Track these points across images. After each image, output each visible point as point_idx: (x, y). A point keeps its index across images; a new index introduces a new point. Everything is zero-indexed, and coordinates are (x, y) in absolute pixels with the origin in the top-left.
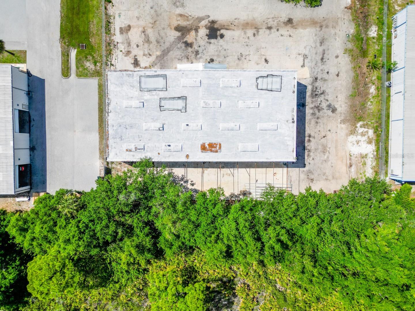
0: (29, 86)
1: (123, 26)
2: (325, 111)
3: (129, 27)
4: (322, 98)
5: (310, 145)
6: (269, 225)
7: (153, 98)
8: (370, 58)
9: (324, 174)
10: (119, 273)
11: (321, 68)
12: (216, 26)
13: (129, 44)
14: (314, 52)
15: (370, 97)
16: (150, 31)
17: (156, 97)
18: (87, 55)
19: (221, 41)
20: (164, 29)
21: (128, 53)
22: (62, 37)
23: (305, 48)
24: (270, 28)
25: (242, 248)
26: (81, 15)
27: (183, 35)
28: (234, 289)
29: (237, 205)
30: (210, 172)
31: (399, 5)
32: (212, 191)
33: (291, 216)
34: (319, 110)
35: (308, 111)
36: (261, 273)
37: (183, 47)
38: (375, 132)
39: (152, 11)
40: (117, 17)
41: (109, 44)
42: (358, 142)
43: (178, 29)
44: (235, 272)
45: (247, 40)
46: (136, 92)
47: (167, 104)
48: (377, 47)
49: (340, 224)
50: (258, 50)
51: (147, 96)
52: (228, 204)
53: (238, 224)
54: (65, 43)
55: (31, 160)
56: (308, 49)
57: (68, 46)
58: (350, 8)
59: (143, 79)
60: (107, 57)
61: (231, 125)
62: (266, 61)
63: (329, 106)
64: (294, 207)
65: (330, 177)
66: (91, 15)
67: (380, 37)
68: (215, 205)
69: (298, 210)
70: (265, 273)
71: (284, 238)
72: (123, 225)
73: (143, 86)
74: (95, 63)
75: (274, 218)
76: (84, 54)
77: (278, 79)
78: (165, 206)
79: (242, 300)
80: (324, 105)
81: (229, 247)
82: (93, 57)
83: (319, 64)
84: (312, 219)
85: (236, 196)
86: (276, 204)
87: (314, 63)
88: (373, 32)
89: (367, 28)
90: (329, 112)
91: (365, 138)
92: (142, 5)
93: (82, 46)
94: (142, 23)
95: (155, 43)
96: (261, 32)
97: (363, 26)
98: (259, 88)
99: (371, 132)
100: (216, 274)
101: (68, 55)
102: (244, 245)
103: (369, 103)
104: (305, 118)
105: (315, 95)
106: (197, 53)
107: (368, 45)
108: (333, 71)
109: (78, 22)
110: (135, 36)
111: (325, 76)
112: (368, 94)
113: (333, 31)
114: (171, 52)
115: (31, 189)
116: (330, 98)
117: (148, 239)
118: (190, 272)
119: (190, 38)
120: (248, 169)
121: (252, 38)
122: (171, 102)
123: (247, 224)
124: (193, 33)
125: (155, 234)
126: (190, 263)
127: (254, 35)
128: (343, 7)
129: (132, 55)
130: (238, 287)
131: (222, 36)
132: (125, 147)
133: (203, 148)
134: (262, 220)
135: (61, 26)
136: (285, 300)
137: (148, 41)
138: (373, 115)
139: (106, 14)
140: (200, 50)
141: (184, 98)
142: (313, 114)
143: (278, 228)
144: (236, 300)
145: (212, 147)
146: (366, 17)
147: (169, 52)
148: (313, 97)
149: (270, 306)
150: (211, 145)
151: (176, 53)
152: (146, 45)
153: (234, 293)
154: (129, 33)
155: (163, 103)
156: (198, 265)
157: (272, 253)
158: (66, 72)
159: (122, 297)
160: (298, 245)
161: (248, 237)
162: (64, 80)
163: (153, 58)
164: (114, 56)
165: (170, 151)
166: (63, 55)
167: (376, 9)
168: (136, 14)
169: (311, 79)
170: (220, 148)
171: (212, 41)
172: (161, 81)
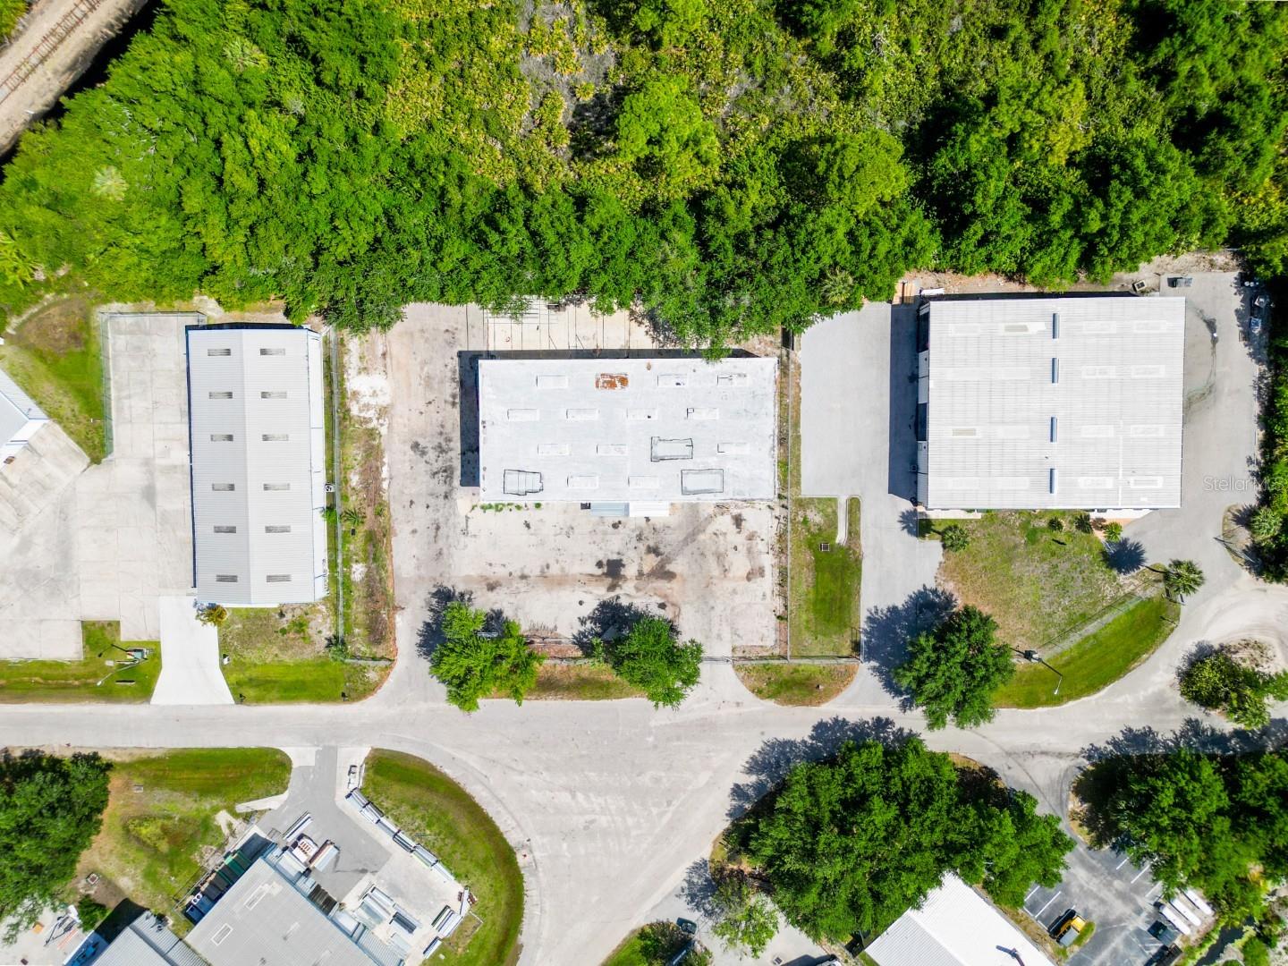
0: (916, 482)
1: (759, 580)
2: (430, 446)
3: (748, 579)
4: (436, 466)
5: (452, 388)
6: (518, 256)
7: (703, 459)
8: (362, 530)
9: (427, 340)
10: (766, 167)
11: (439, 514)
12: (609, 580)
13: (749, 551)
14: (450, 540)
15: (358, 468)
16: (716, 572)
17: (698, 460)
18: (819, 535)
19: (602, 556)
20: (693, 575)
21: (751, 537)
22: (858, 562)
23: (466, 546)
24: (523, 577)
25: (559, 219)
26: (828, 598)
27: (661, 566)
28: (572, 140)
29: (568, 289)
30: (615, 344)
31: (320, 611)
32: (609, 310)
33: (484, 273)
34: (440, 446)
35: (457, 445)
36: (528, 169)
37: (661, 546)
38: (349, 410)
39: (712, 603)
40: (769, 594)
41: (782, 552)
42: (374, 394)
43: (670, 576)
44: (572, 169)
45: (560, 559)
46: (730, 467)
47: (682, 449)
48: (352, 547)
49: (408, 261)
50: (542, 543)
51: (713, 462)
52: (584, 288)
53: (567, 259)
54: (854, 552)
55: (917, 359)
56: (462, 544)
57: (850, 548)
58: (396, 608)
59: (718, 487)
60: (786, 531)
61: (580, 418)
62: (528, 526)
63: (423, 453)
64: (479, 287)
65: (417, 335)
66: (811, 596)
67: (347, 562)
68: (603, 290)
69: (473, 282)
70: (521, 170)
71: (493, 237)
72: (748, 254)
73: (719, 477)
74: (805, 521)
75: (510, 268)
76: (825, 534)
77: (508, 488)
78: (681, 287)
79: (560, 119)
80: (432, 455)
81: (580, 220)
82: (808, 530)
83: (441, 520)
84: (451, 266)
85: (572, 302)
86: (508, 291)
87: (451, 522)
88: (358, 571)
89: (369, 577)
90: (422, 443)
91: (364, 400)
92: (728, 611)
93: (826, 548)
94: (729, 585)
95: (707, 553)
96: (537, 572)
97: (374, 580)
98: (538, 476)
99: (355, 411)
100: (604, 166)
101: (850, 533)
102: (557, 224)
103: (359, 458)
104: (462, 434)
105: (448, 471)
106: (639, 538)
107: (365, 551)
108: (419, 510)
109: (832, 586)
110: (740, 565)
111: (432, 501)
112: (361, 473)
113: (423, 572)
114: (681, 538)
115: (918, 311)
116: (422, 467)
117: (711, 230)
118: (648, 169)
119: (651, 562)
120: (553, 348)
121: (552, 562)
122: (674, 453)
123: (553, 259)
124: (646, 570)
125: (701, 240)
126: (648, 185)
127: (548, 567)
128: (408, 610)
129: (745, 533)
130: (565, 143)
131: (600, 564)
132: (748, 381)
133: (624, 381)
134: (529, 264)
135: (860, 579)
136: (486, 122)
137: (720, 557)
138: (351, 438)
139: (785, 598)
140: (634, 542)
141: (656, 459)
142: (450, 441)
143: (504, 253)
144: (570, 119)
145: (611, 382)
146: (371, 595)
147: (686, 539)
148: (451, 467)
149: (512, 111)
150: (612, 385)
151: (674, 538)
152: (722, 550)
153: (573, 130)
154: (748, 569)
155: (687, 451)
156: (635, 182)
157: (512, 211)
158: (854, 505)
159: (765, 123)
160: (469, 224)
161: (550, 238)
162: (857, 493)
163: (711, 529)
164: (774, 531)
165: (678, 376)
166: (857, 534)
167: (354, 606)
168: (738, 599)
169: (454, 496)
170: (597, 382)
171: (615, 557)
172: (690, 486)
